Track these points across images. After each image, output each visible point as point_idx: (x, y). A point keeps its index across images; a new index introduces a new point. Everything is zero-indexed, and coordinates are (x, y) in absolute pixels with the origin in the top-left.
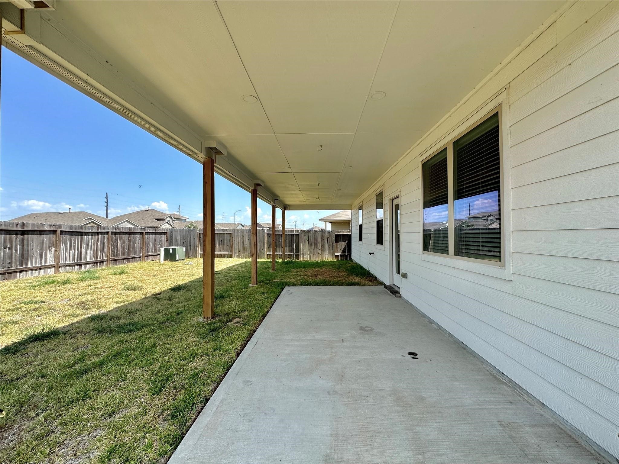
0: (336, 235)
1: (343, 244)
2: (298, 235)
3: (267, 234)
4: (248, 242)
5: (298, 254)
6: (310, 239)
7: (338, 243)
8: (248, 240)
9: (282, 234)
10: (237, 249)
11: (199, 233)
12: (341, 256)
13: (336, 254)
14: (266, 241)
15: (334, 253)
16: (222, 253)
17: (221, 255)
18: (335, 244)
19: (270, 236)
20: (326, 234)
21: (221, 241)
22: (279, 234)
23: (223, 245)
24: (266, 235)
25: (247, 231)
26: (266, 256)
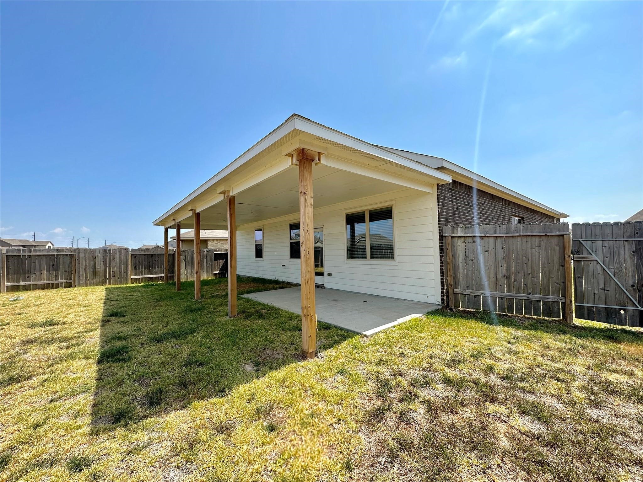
0: (214, 254)
1: (221, 262)
2: (173, 254)
3: (132, 254)
4: (102, 265)
5: (173, 275)
6: (188, 259)
7: (217, 262)
8: (102, 263)
9: (164, 254)
10: (82, 275)
11: (6, 256)
12: (219, 274)
13: (215, 272)
14: (130, 263)
15: (212, 272)
16: (54, 281)
17: (53, 284)
18: (213, 263)
19: (135, 257)
20: (205, 253)
21: (53, 265)
22: (148, 254)
23: (57, 270)
24: (130, 255)
25: (101, 252)
26: (130, 280)
